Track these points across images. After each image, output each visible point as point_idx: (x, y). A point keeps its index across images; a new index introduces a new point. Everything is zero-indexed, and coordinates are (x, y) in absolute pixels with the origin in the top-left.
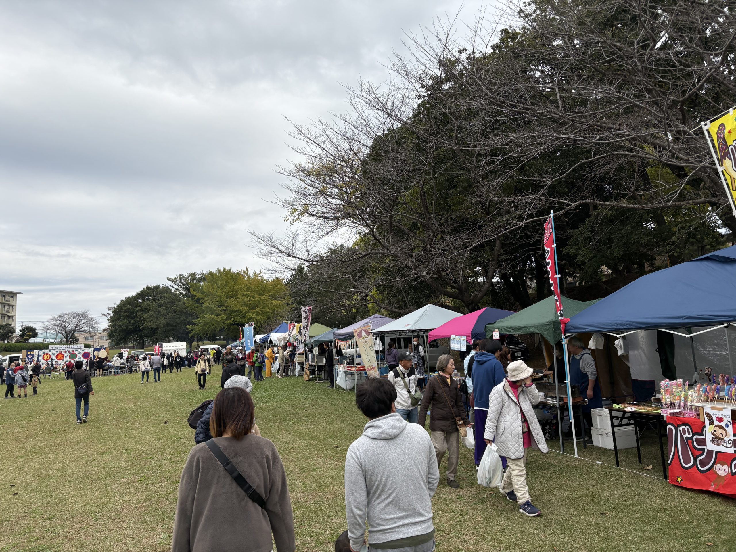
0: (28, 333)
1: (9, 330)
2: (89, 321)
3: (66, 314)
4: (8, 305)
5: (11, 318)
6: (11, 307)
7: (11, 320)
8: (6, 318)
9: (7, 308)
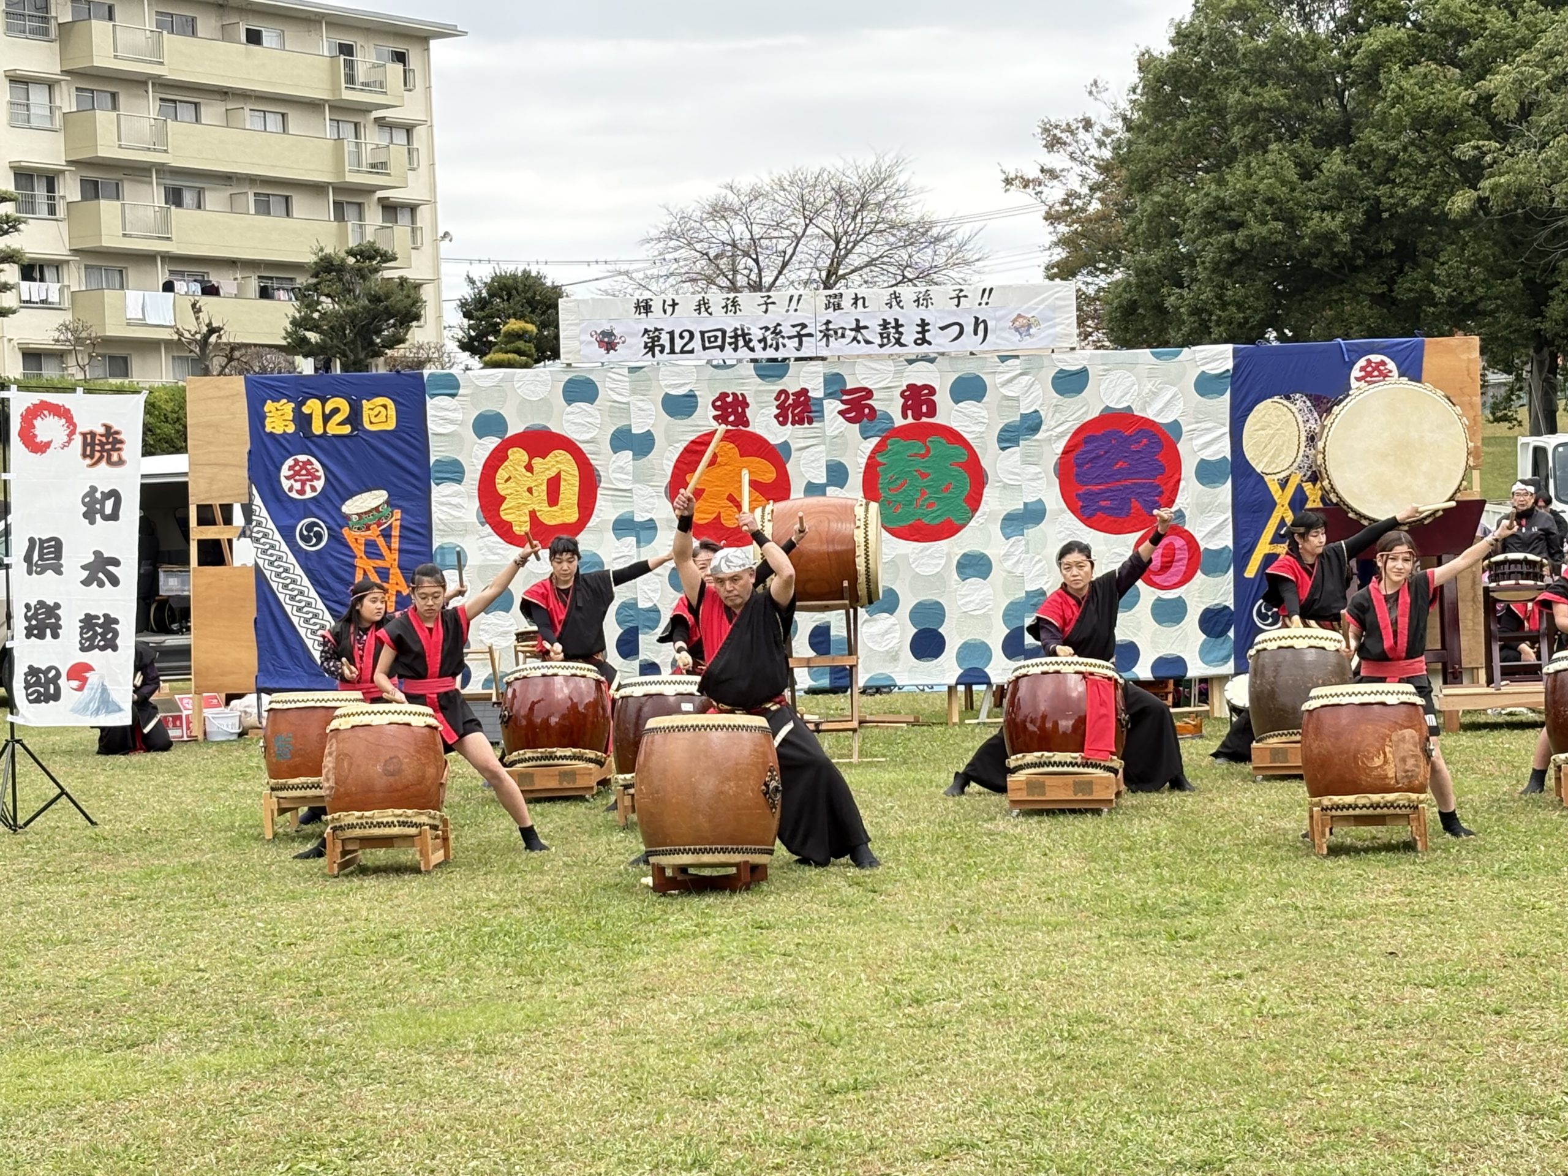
0: (514, 325)
1: (375, 299)
2: (908, 243)
3: (756, 195)
4: (380, 122)
5: (404, 218)
6: (400, 137)
7: (401, 231)
8: (374, 217)
9: (373, 137)
